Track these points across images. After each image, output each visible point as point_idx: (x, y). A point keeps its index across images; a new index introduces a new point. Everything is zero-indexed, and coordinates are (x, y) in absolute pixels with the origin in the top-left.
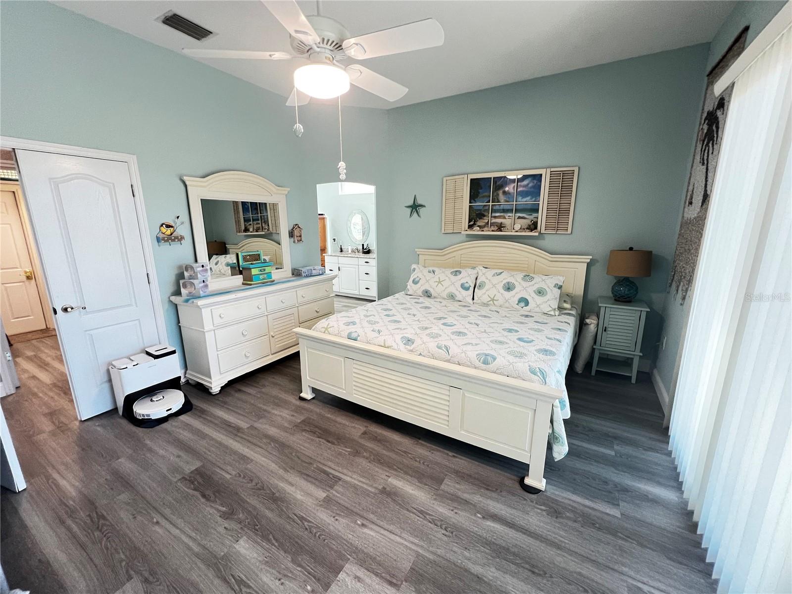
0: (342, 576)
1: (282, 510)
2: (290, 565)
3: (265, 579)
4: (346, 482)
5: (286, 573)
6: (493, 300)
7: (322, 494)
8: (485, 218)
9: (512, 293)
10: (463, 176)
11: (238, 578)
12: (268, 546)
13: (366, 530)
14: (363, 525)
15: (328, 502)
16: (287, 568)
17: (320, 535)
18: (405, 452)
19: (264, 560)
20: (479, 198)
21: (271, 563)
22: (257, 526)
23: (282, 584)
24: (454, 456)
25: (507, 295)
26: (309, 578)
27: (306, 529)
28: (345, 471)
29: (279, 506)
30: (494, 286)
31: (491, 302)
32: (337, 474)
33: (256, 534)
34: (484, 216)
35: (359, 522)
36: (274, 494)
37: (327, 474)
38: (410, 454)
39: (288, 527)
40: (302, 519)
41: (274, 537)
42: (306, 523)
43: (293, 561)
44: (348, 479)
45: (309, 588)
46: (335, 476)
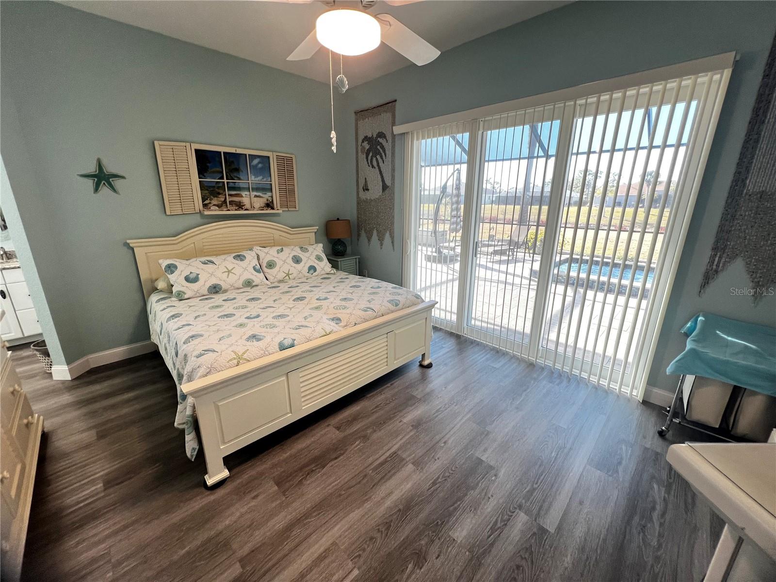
0: (483, 458)
1: (422, 501)
2: (477, 491)
3: (489, 510)
4: (399, 449)
5: (483, 494)
6: (288, 275)
7: (410, 467)
8: (220, 196)
9: (302, 264)
10: (184, 144)
11: (490, 532)
12: (460, 510)
13: (450, 441)
14: (445, 443)
15: (418, 464)
16: (480, 493)
17: (452, 470)
18: (376, 407)
19: (473, 512)
20: (208, 172)
21: (475, 507)
22: (438, 522)
23: (492, 496)
24: (391, 384)
25: (299, 266)
26: (486, 478)
27: (445, 480)
28: (386, 448)
29: (416, 504)
30: (285, 261)
31: (287, 277)
32: (387, 454)
33: (448, 522)
34: (219, 194)
35: (442, 445)
36: (399, 510)
37: (385, 461)
38: (381, 404)
39: (441, 495)
40: (434, 483)
41: (452, 506)
42: (440, 480)
43: (474, 488)
44: (396, 447)
45: (493, 478)
46: (390, 456)
